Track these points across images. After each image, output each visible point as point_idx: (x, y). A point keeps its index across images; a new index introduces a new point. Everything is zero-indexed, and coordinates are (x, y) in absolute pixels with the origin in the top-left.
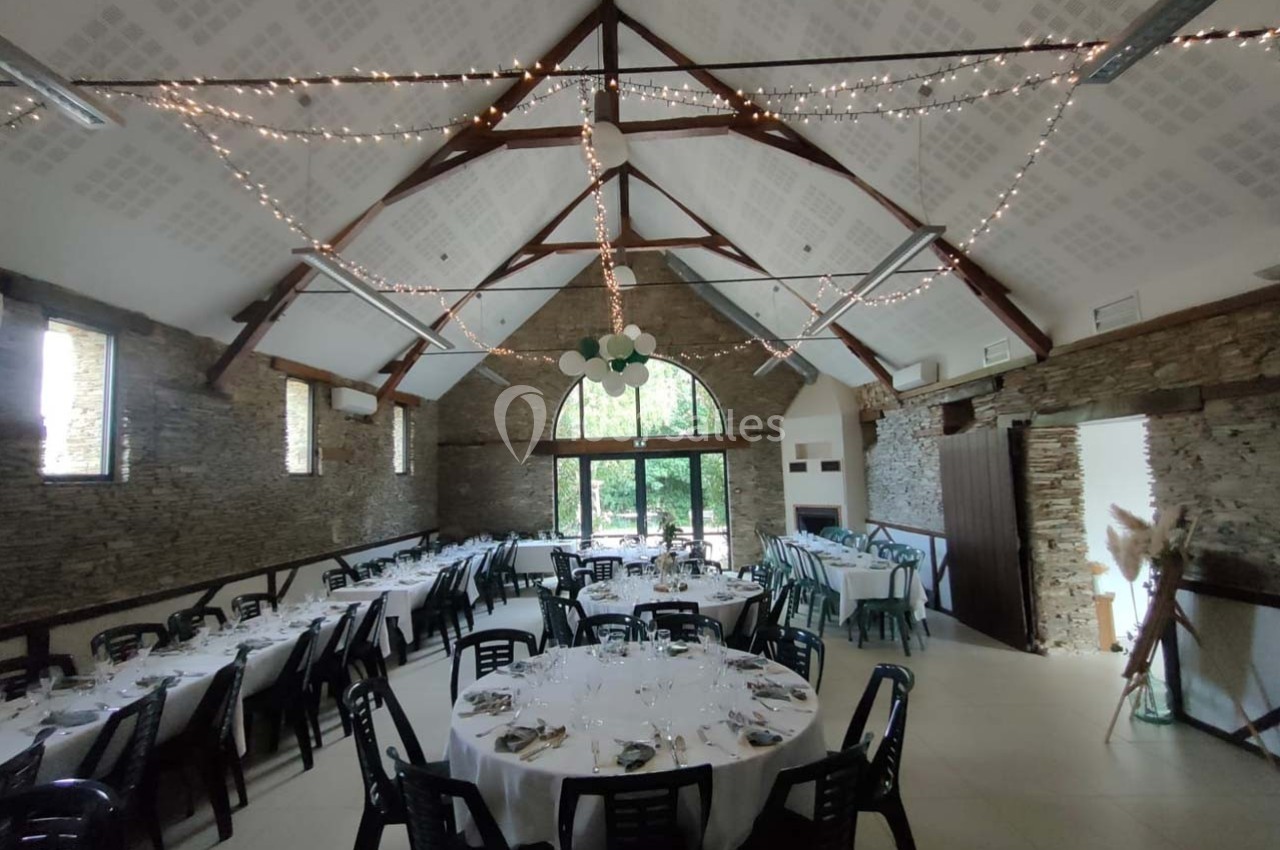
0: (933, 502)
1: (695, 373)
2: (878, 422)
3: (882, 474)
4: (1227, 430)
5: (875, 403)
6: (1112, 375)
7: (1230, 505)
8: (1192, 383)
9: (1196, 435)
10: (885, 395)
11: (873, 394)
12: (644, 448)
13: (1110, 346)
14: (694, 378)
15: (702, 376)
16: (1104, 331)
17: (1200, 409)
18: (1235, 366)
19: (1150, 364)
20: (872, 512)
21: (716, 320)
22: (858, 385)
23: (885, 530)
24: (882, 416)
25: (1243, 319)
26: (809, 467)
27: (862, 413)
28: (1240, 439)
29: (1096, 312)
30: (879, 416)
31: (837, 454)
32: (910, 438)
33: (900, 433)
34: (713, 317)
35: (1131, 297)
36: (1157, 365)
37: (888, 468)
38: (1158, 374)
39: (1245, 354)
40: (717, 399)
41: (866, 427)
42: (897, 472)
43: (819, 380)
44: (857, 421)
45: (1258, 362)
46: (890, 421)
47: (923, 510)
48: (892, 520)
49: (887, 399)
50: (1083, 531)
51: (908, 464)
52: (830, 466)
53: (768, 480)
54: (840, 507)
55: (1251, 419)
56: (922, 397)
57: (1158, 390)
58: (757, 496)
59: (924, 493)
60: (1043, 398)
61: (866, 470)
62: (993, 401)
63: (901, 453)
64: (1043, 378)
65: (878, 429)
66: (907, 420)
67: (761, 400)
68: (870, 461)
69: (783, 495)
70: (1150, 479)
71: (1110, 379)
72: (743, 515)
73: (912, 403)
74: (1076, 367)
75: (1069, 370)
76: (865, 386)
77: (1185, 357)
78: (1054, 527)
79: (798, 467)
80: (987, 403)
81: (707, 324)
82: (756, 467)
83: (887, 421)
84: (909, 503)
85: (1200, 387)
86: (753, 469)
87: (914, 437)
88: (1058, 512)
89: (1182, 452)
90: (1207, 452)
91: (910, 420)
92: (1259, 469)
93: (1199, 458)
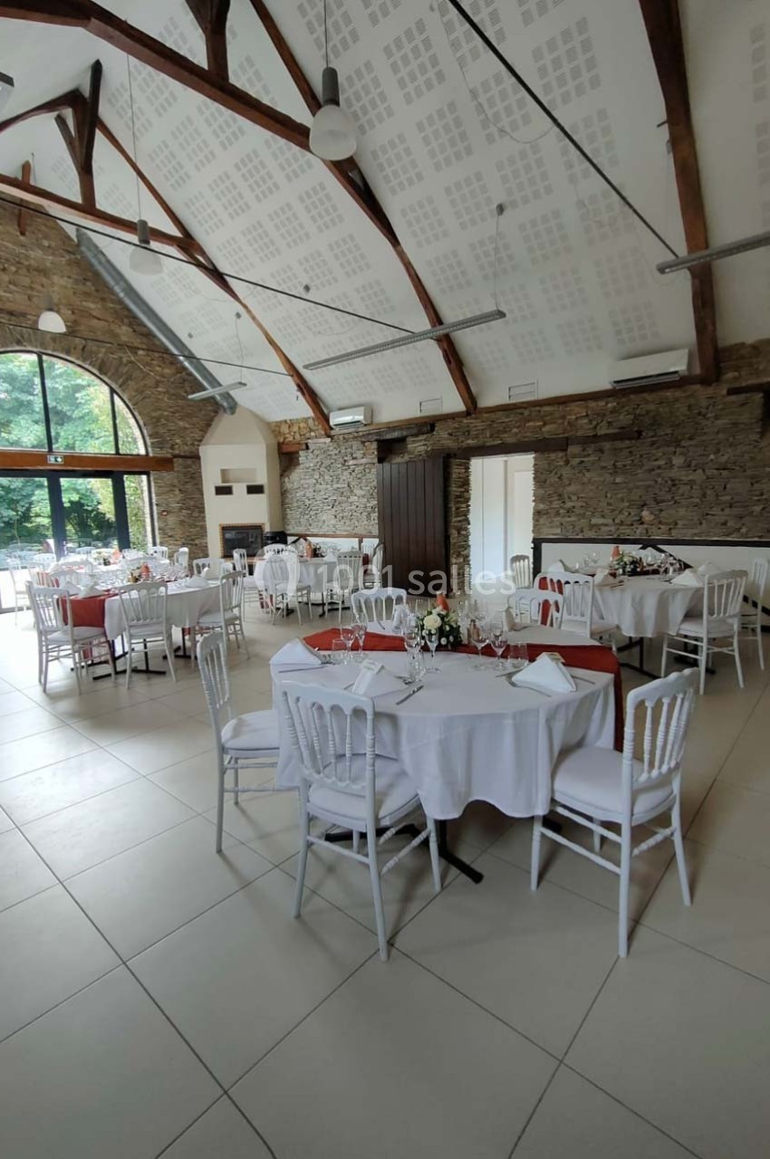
0: (361, 513)
1: (114, 386)
2: (301, 453)
3: (304, 496)
4: (578, 460)
5: (297, 436)
6: (517, 427)
7: (574, 498)
8: (561, 436)
9: (562, 463)
10: (311, 430)
11: (296, 429)
12: (60, 465)
13: (519, 411)
14: (113, 391)
15: (123, 390)
16: (513, 401)
17: (566, 450)
18: (584, 428)
19: (541, 423)
20: (290, 527)
21: (134, 331)
22: (279, 419)
23: (306, 540)
24: (307, 448)
25: (592, 404)
26: (234, 490)
27: (280, 445)
28: (584, 465)
29: (510, 389)
30: (304, 447)
31: (261, 478)
32: (340, 466)
33: (328, 462)
34: (130, 325)
35: (534, 383)
36: (545, 424)
37: (311, 490)
38: (543, 429)
39: (591, 421)
40: (139, 418)
41: (286, 457)
42: (322, 493)
43: (237, 410)
44: (276, 451)
45: (595, 427)
46: (316, 452)
47: (351, 520)
48: (315, 531)
49: (313, 434)
50: (469, 524)
51: (335, 486)
52: (254, 490)
53: (192, 503)
54: (263, 524)
55: (589, 455)
56: (356, 435)
57: (545, 438)
58: (182, 518)
59: (354, 507)
60: (468, 439)
61: (284, 493)
62: (425, 440)
63: (327, 477)
64: (468, 426)
65: (300, 459)
66: (337, 452)
67: (181, 423)
68: (288, 486)
69: (204, 517)
70: (532, 487)
71: (515, 430)
72: (170, 536)
73: (344, 438)
74: (493, 421)
75: (489, 423)
76: (286, 421)
77: (560, 421)
78: (460, 521)
79: (223, 491)
80: (421, 441)
81: (124, 332)
82: (180, 490)
83: (312, 452)
84: (336, 517)
85: (567, 438)
86: (177, 492)
87: (344, 465)
88: (462, 511)
89: (554, 472)
90: (566, 472)
91: (340, 452)
92: (590, 480)
93: (561, 475)
